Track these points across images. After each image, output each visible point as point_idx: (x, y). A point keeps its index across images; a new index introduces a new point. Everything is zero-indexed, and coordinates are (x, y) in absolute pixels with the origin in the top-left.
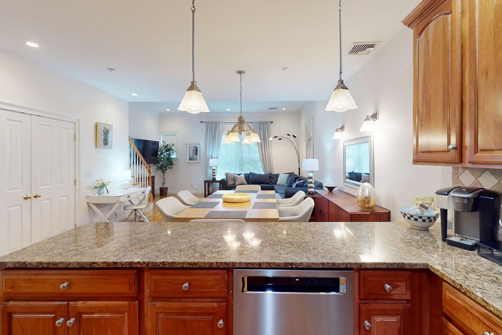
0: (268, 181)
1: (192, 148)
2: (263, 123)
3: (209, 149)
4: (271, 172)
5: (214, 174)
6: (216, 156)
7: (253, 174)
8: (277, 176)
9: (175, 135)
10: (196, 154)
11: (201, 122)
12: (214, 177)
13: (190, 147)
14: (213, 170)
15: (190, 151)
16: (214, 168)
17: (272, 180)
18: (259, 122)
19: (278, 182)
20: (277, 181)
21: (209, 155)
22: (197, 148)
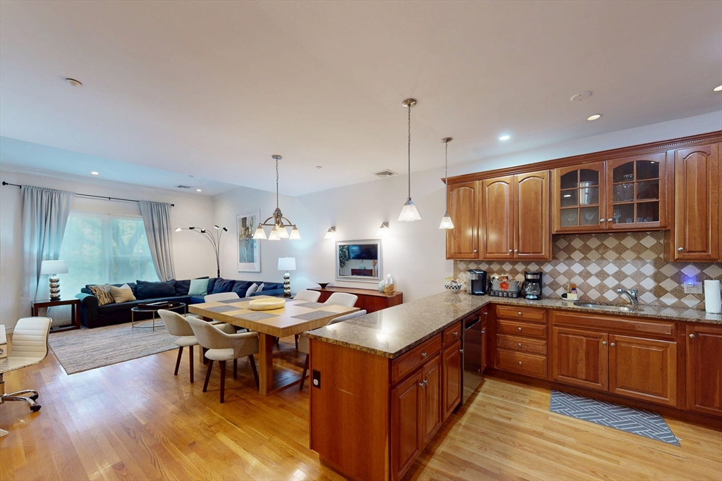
3: (31, 243)
5: (54, 290)
6: (52, 255)
8: (187, 283)
11: (4, 183)
12: (55, 295)
14: (51, 281)
16: (54, 278)
18: (150, 203)
19: (192, 292)
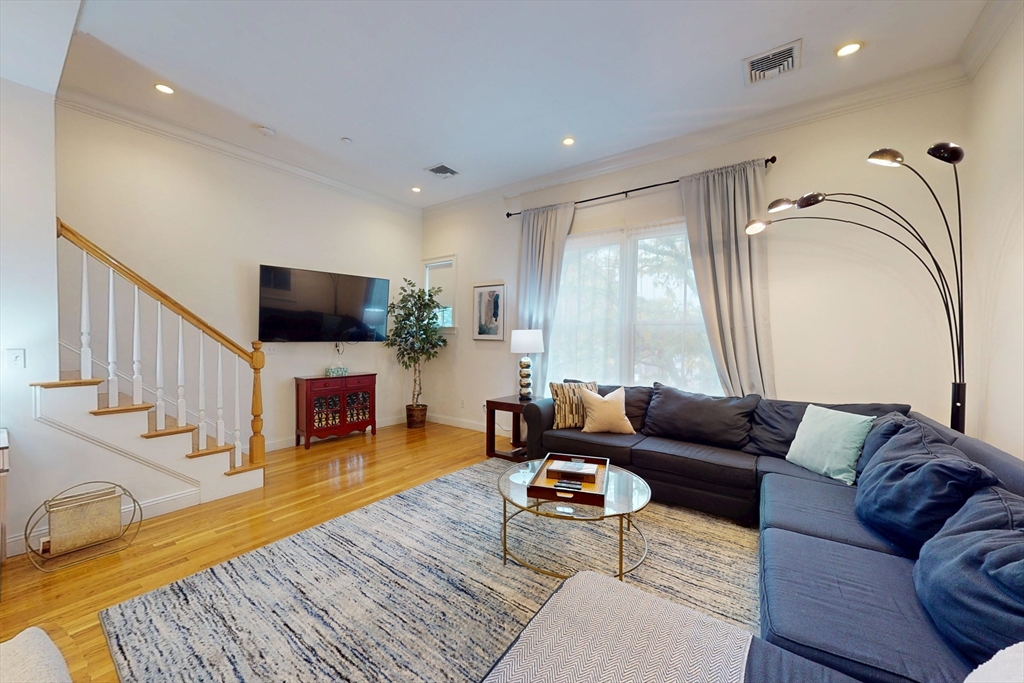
0: (737, 436)
1: (486, 298)
2: (723, 172)
3: (525, 299)
4: (758, 391)
5: (525, 381)
7: (669, 395)
8: (793, 414)
9: (450, 265)
10: (496, 315)
11: (508, 215)
12: (525, 391)
13: (481, 294)
15: (480, 305)
16: (525, 360)
17: (758, 431)
18: (706, 174)
19: (794, 452)
20: (788, 443)
21: (523, 319)
22: (497, 296)
